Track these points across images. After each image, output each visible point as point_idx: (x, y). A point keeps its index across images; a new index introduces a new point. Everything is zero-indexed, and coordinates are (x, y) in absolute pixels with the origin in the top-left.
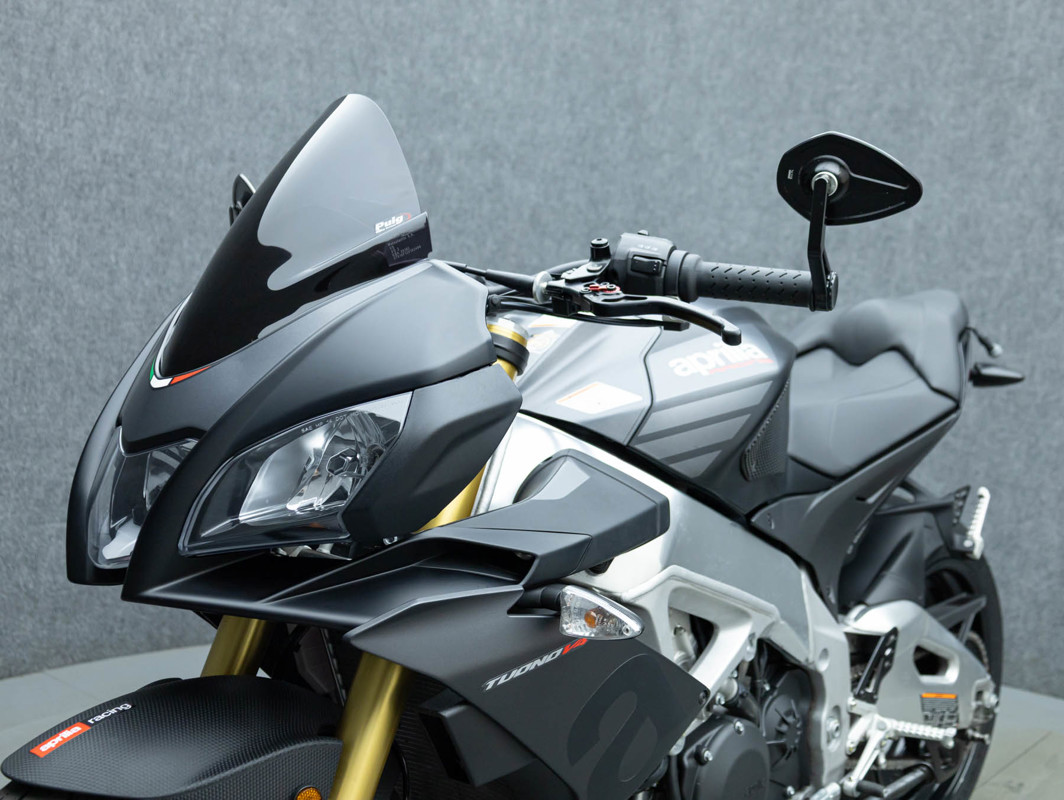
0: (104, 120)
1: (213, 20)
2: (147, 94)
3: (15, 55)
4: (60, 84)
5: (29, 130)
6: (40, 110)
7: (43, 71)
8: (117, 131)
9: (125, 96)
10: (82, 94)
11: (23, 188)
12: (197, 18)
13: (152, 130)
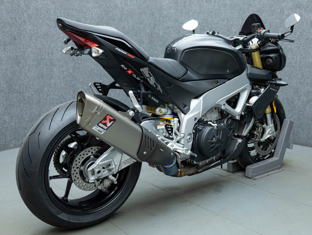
0: (197, 15)
2: (207, 8)
3: (177, 5)
4: (187, 9)
5: (180, 20)
6: (183, 15)
7: (183, 7)
8: (200, 17)
9: (202, 9)
10: (192, 11)
11: (179, 32)
13: (208, 16)
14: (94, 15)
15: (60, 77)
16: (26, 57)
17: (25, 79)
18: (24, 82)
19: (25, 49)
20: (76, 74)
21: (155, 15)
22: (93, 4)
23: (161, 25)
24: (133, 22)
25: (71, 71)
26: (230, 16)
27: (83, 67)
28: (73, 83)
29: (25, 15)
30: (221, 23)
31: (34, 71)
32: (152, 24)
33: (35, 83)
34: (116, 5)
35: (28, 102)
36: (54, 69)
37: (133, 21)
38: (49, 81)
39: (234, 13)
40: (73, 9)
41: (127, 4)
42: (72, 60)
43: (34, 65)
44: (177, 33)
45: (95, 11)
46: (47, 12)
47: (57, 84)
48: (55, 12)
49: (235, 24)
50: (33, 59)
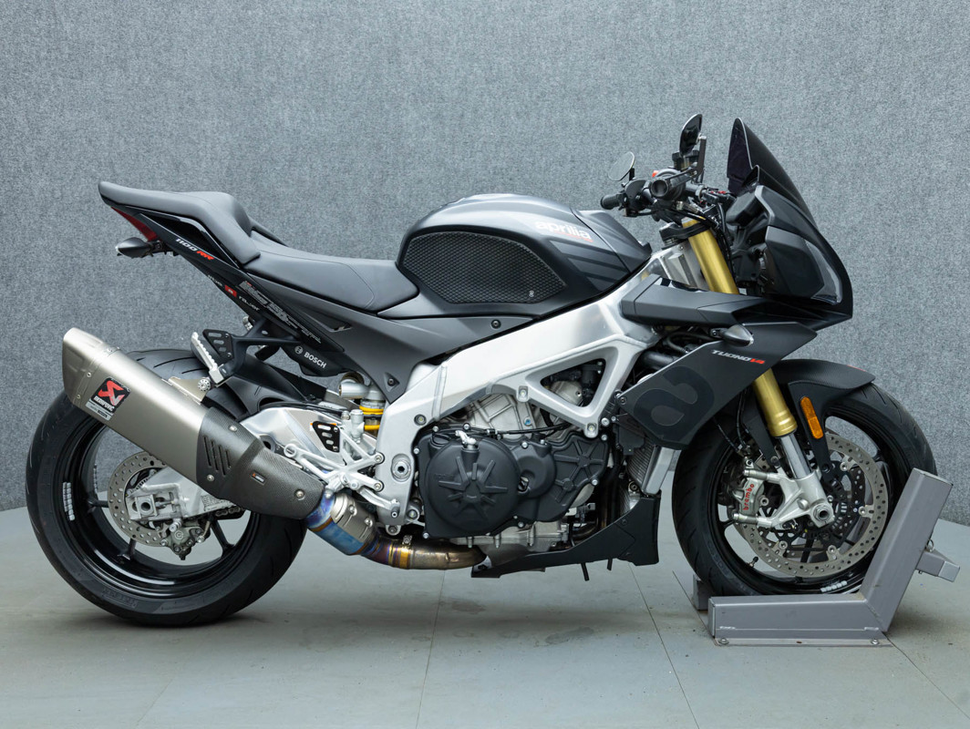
0: (494, 150)
1: (557, 78)
2: (519, 130)
3: (441, 123)
4: (467, 134)
5: (450, 162)
6: (456, 150)
7: (457, 129)
8: (502, 155)
9: (506, 134)
10: (480, 138)
12: (547, 79)
13: (523, 151)
14: (218, 148)
15: (125, 313)
16: (30, 263)
17: (27, 321)
18: (26, 330)
19: (28, 242)
20: (172, 307)
21: (384, 148)
22: (216, 121)
23: (399, 174)
24: (326, 167)
25: (157, 298)
26: (578, 151)
27: (190, 287)
28: (163, 329)
29: (29, 149)
30: (556, 170)
31: (52, 298)
32: (377, 172)
33: (57, 333)
34: (278, 124)
35: (35, 385)
36: (109, 293)
37: (326, 164)
38: (96, 325)
39: (589, 144)
40: (160, 134)
41: (310, 119)
42: (159, 268)
43: (54, 284)
44: (442, 195)
45: (223, 138)
46: (90, 141)
47: (117, 332)
48: (111, 141)
49: (592, 171)
50: (50, 268)
